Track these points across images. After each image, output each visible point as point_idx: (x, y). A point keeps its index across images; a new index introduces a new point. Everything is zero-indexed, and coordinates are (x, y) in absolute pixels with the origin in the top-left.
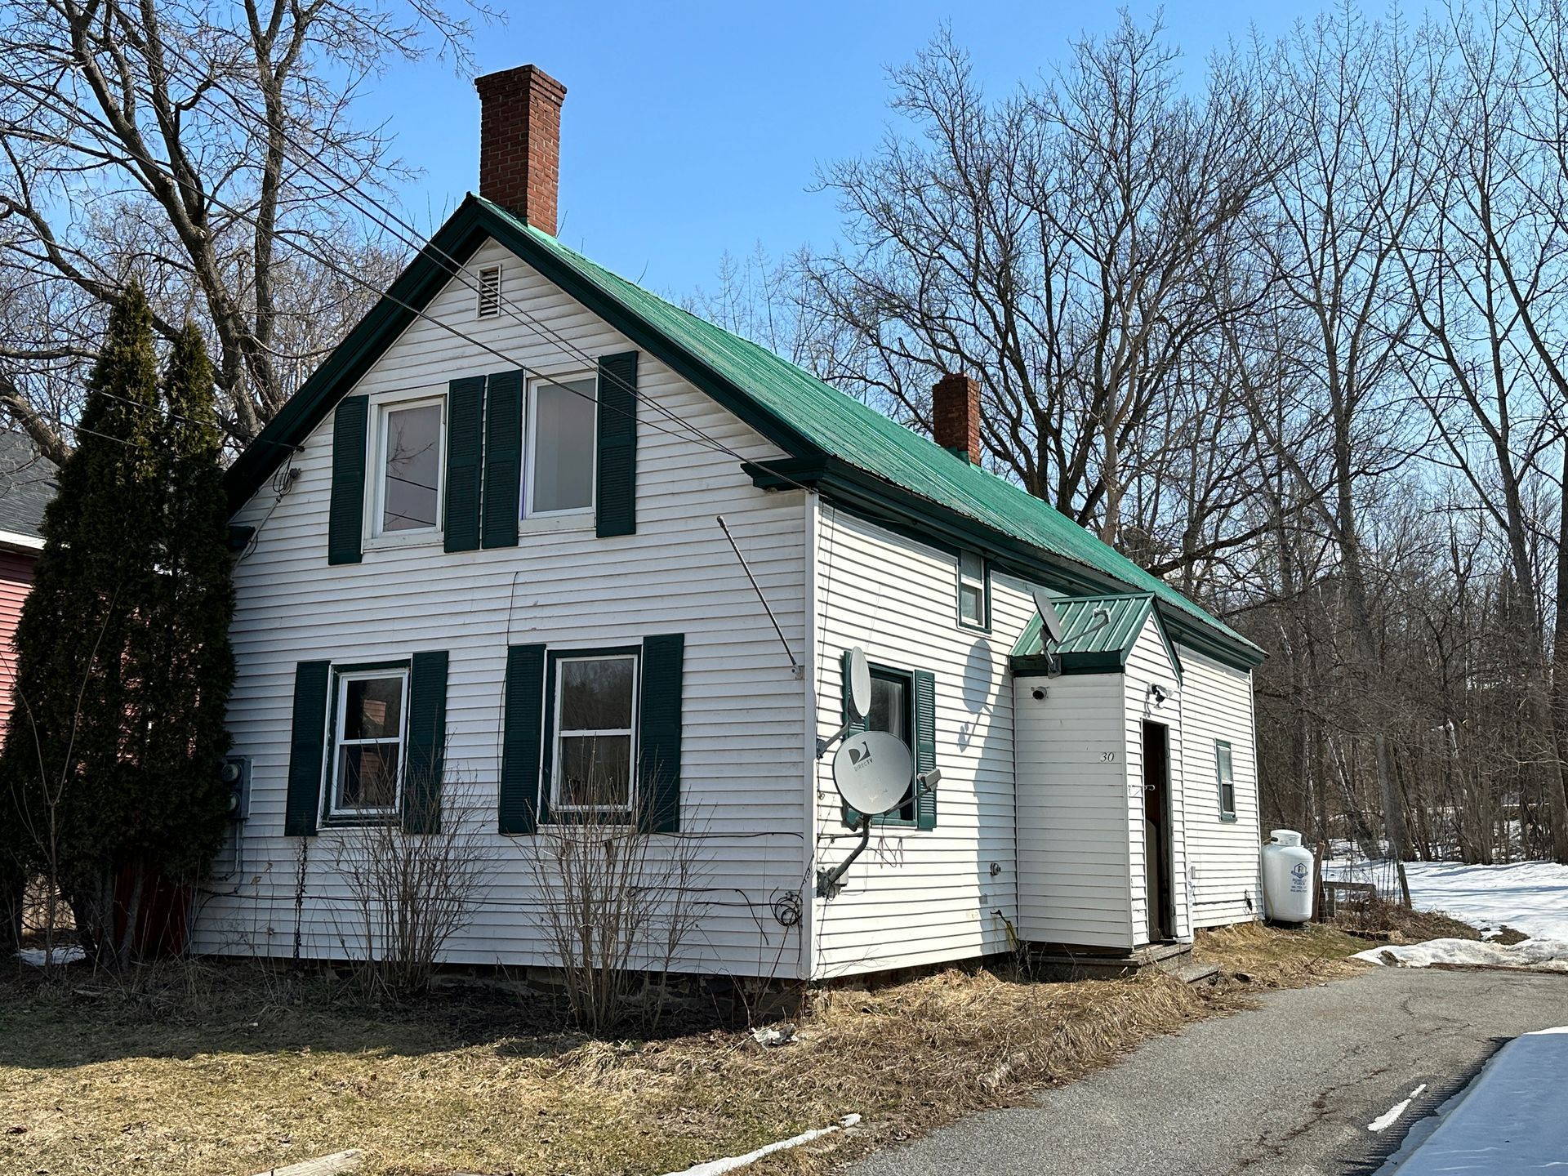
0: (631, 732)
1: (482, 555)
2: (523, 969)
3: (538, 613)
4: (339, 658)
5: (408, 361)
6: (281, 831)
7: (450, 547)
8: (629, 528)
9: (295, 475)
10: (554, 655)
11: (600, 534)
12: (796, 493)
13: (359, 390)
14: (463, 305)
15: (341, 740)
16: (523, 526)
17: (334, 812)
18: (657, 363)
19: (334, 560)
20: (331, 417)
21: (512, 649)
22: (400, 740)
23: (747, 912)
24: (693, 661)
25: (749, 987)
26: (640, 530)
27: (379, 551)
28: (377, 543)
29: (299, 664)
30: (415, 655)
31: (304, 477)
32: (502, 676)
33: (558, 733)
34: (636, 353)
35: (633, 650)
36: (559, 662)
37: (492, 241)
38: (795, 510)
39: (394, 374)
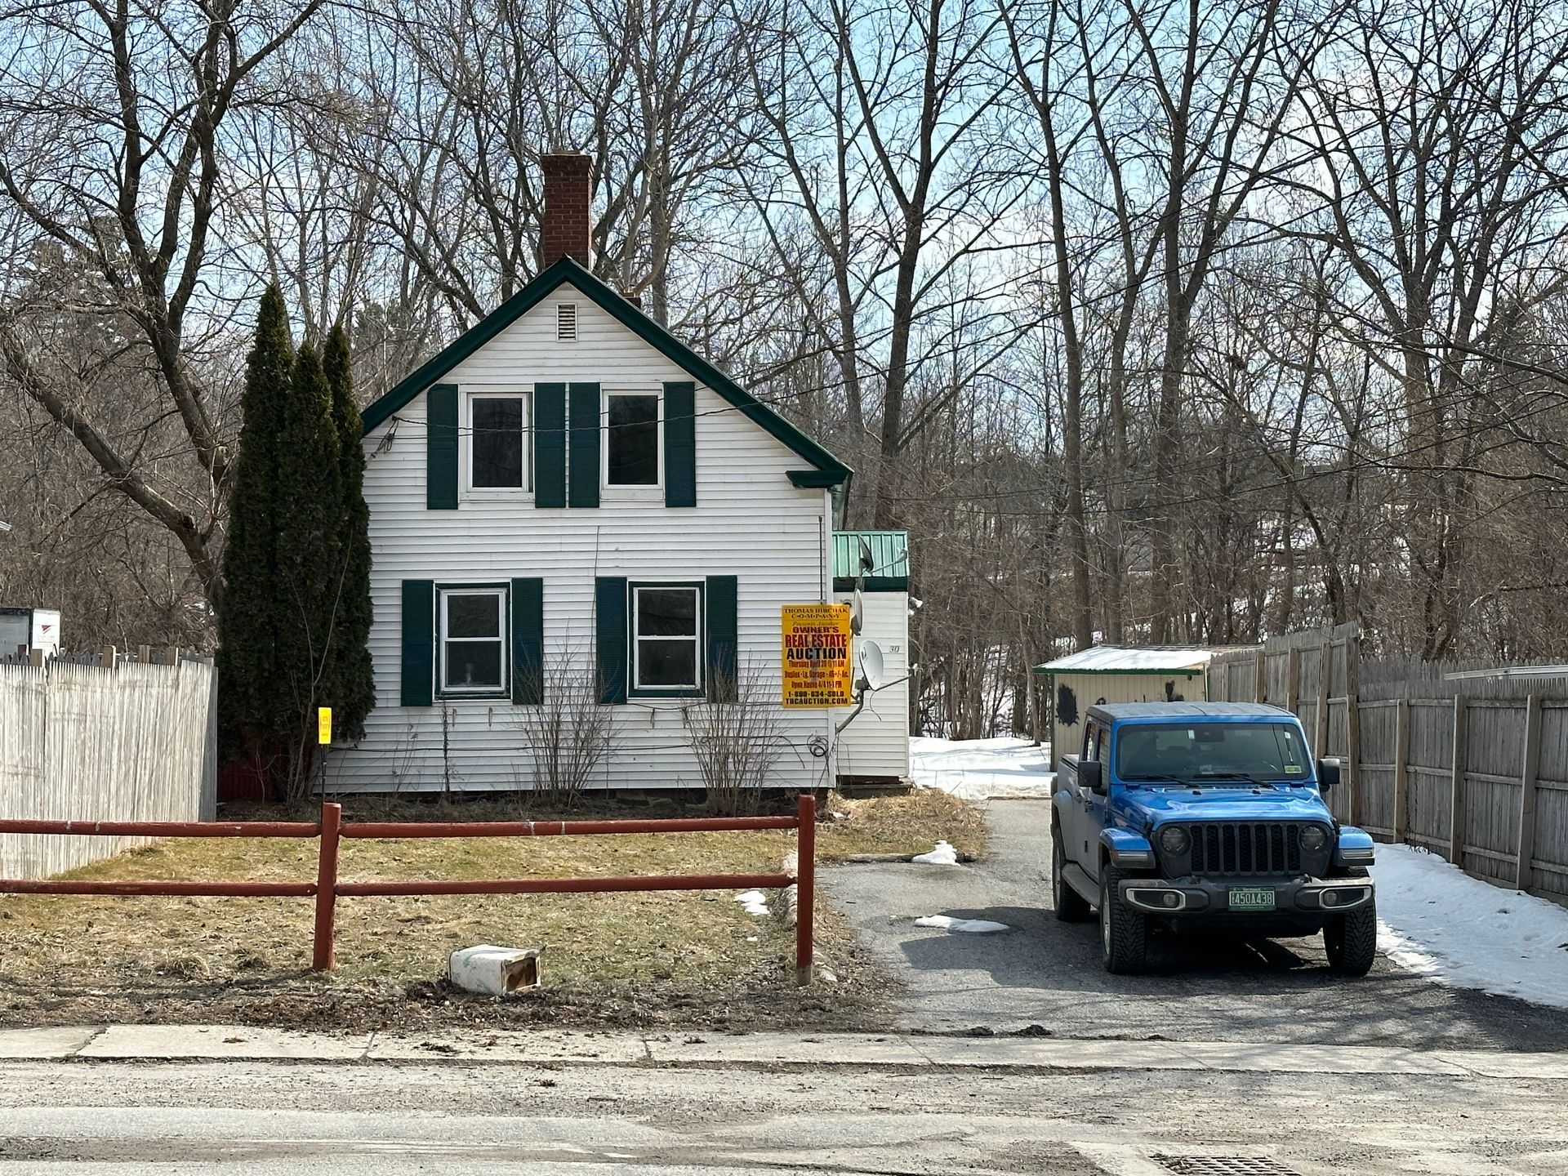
0: (697, 638)
1: (568, 512)
2: (613, 792)
3: (619, 556)
4: (439, 579)
5: (493, 363)
6: (398, 703)
7: (540, 504)
8: (692, 503)
9: (390, 438)
10: (633, 584)
11: (668, 506)
12: (818, 490)
13: (448, 379)
14: (544, 329)
15: (445, 637)
16: (603, 495)
17: (443, 688)
18: (709, 392)
19: (432, 505)
20: (423, 396)
21: (598, 579)
22: (502, 638)
23: (791, 750)
24: (744, 594)
25: (788, 794)
26: (699, 504)
27: (472, 502)
28: (472, 497)
29: (405, 582)
30: (514, 580)
31: (396, 441)
32: (592, 598)
33: (637, 638)
34: (693, 384)
35: (700, 584)
36: (636, 590)
37: (567, 284)
38: (819, 501)
39: (481, 371)
